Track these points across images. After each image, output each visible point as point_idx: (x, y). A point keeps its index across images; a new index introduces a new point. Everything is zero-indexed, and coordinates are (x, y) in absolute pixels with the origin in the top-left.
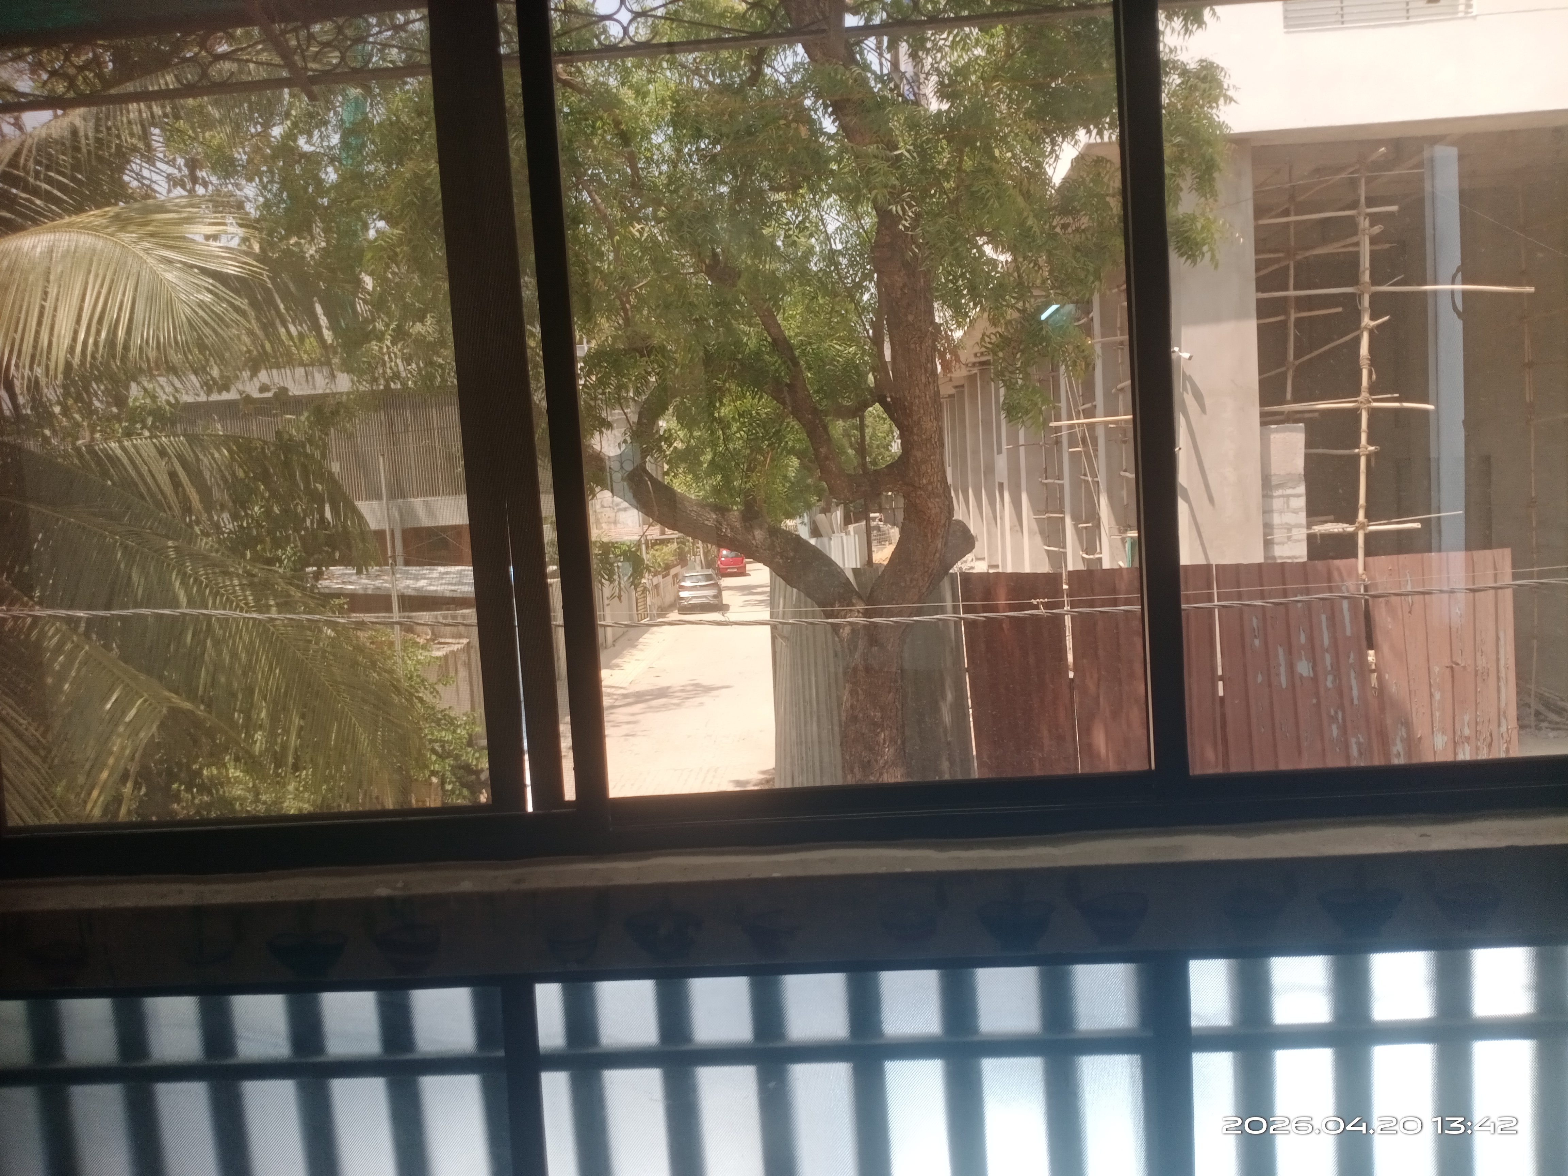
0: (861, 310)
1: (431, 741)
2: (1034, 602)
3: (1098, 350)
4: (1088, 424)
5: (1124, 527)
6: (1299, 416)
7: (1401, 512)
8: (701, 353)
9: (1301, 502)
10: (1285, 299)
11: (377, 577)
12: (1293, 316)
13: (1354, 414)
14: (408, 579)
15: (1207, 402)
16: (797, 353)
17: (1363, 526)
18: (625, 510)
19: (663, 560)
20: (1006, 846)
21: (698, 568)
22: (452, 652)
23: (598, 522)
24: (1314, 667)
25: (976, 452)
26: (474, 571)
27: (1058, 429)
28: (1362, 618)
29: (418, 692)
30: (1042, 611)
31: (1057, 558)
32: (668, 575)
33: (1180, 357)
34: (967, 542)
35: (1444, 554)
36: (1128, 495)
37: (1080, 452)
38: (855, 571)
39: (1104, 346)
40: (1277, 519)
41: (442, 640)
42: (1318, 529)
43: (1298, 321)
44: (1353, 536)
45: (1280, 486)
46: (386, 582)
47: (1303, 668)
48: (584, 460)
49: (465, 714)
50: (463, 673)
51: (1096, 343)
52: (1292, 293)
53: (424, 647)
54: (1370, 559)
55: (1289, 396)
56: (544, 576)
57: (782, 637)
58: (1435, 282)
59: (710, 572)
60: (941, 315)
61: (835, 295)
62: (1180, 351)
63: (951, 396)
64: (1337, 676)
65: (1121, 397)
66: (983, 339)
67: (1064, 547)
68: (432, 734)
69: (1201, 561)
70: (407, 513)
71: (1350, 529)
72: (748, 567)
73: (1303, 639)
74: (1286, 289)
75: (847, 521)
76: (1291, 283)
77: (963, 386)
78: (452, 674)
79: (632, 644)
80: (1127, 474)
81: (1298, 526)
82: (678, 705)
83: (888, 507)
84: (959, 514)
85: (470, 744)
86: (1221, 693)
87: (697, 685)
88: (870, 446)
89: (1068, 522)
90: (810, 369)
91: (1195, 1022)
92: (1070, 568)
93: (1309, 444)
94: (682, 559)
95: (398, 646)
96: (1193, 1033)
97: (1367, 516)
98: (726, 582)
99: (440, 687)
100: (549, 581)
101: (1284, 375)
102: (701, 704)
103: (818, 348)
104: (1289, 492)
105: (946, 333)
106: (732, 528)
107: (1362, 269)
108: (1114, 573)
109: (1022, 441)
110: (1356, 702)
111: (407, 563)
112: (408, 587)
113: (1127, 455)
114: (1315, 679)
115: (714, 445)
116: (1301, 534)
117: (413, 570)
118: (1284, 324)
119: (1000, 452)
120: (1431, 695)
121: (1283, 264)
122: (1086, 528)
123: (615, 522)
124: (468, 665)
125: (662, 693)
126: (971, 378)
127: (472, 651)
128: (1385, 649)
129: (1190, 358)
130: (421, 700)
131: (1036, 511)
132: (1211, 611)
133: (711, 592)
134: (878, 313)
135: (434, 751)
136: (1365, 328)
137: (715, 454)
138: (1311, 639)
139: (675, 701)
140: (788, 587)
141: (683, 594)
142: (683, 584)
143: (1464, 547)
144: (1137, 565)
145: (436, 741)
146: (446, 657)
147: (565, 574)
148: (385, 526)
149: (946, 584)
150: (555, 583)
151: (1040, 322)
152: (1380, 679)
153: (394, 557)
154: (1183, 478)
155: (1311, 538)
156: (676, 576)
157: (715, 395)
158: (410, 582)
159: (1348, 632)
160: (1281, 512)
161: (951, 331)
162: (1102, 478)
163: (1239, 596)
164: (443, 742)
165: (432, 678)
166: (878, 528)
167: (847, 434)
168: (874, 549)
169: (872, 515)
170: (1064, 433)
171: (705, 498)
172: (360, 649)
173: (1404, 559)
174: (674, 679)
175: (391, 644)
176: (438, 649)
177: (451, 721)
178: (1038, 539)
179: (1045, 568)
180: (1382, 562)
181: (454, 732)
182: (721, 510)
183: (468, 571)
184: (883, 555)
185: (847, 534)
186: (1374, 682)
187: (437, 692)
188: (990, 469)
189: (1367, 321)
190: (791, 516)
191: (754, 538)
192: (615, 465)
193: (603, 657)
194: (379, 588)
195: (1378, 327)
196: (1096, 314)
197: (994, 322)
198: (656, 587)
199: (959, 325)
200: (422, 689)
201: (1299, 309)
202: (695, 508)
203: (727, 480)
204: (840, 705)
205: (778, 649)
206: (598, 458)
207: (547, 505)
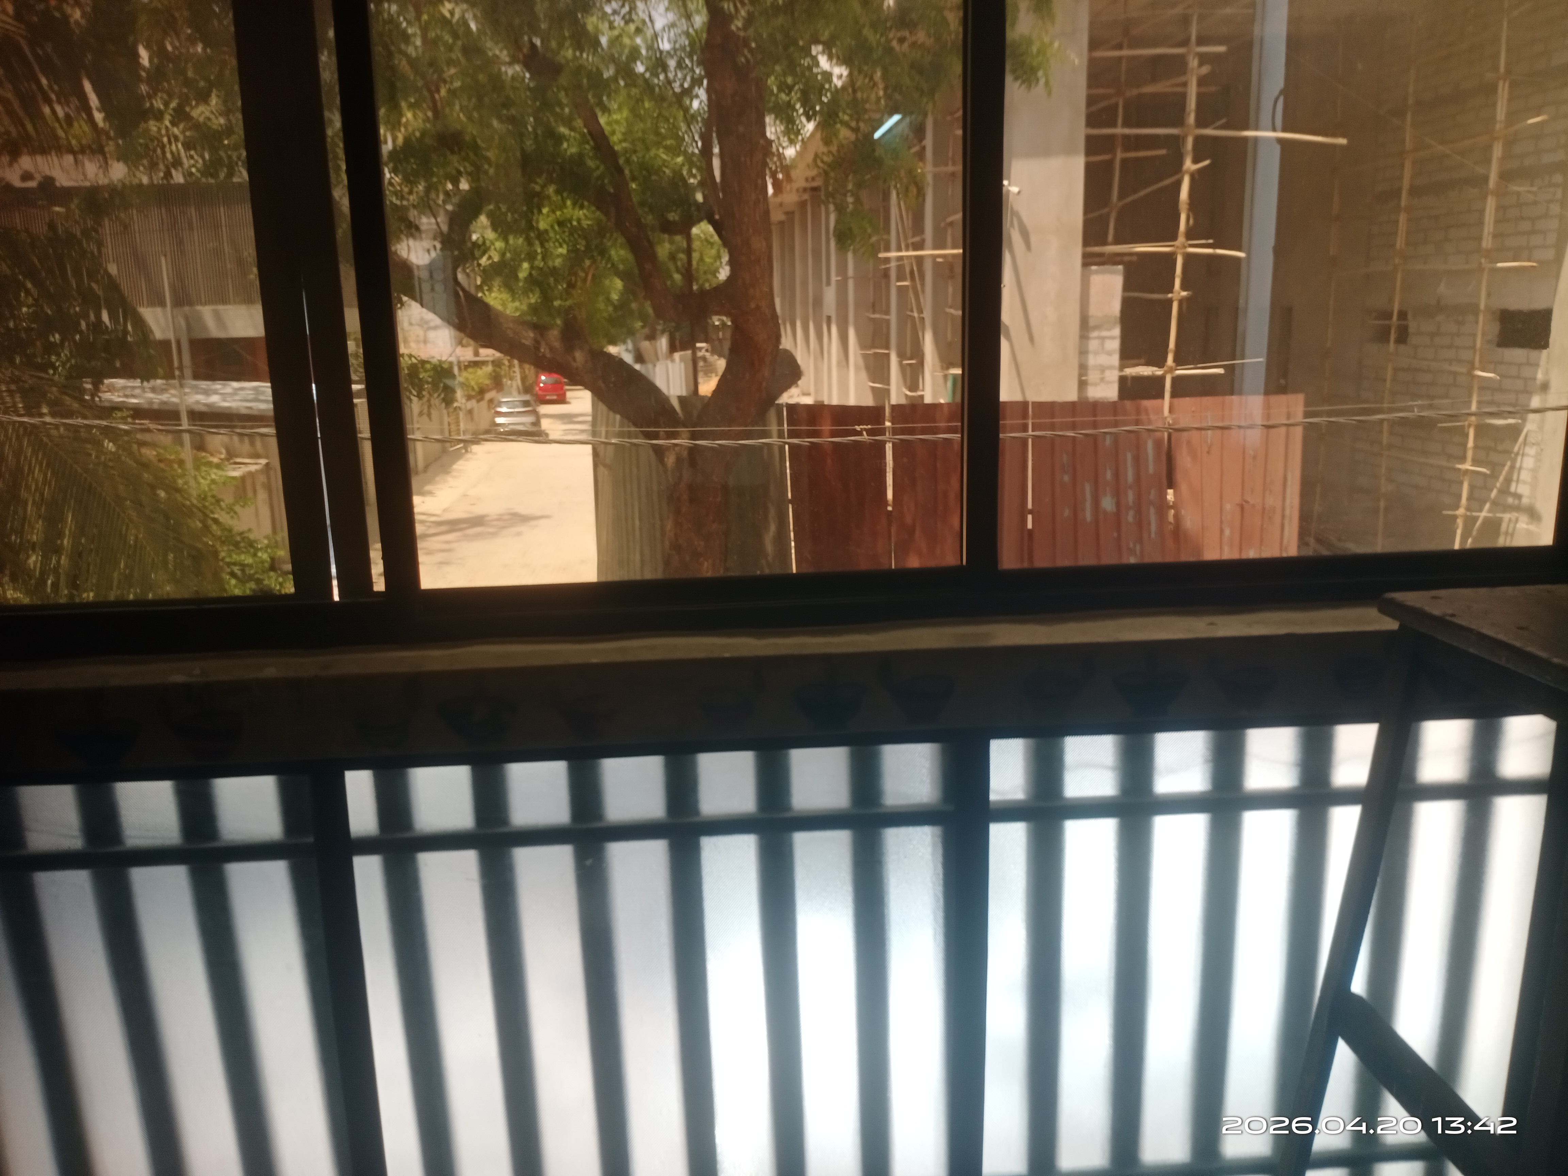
0: (689, 119)
1: (229, 564)
2: (858, 428)
3: (929, 179)
4: (917, 257)
5: (948, 365)
6: (1118, 259)
7: (1206, 358)
8: (518, 154)
9: (1115, 345)
10: (1112, 137)
11: (163, 391)
12: (1120, 155)
13: (1170, 258)
14: (197, 393)
15: (1033, 239)
16: (621, 161)
17: (1171, 370)
18: (436, 328)
19: (477, 384)
20: (823, 634)
21: (515, 393)
22: (251, 474)
23: (406, 341)
24: (1118, 504)
25: (805, 283)
26: (273, 387)
27: (887, 260)
28: (1164, 458)
29: (213, 513)
30: (865, 437)
31: (882, 394)
32: (482, 399)
33: (1008, 191)
34: (793, 374)
35: (1244, 398)
36: (953, 334)
37: (907, 286)
38: (681, 399)
39: (936, 176)
40: (1092, 360)
41: (239, 460)
42: (1130, 371)
43: (1124, 161)
44: (1162, 379)
45: (1097, 327)
46: (174, 396)
47: (1108, 503)
48: (391, 268)
49: (267, 537)
50: (262, 495)
51: (928, 170)
52: (1120, 130)
53: (218, 466)
54: (1176, 400)
55: (1110, 237)
56: (349, 395)
57: (605, 466)
58: (1257, 128)
59: (527, 397)
60: (773, 129)
61: (662, 98)
62: (1009, 184)
63: (781, 223)
64: (1139, 512)
65: (949, 232)
66: (815, 160)
67: (889, 384)
68: (231, 556)
69: (1017, 397)
70: (193, 322)
71: (1159, 372)
72: (569, 394)
73: (1109, 475)
74: (1114, 125)
75: (673, 349)
76: (1120, 121)
77: (793, 213)
78: (250, 494)
79: (446, 470)
80: (952, 311)
81: (1111, 368)
82: (494, 535)
83: (714, 337)
84: (786, 343)
85: (273, 568)
86: (1030, 526)
87: (515, 515)
88: (697, 270)
89: (894, 359)
90: (634, 179)
91: (993, 797)
92: (894, 401)
93: (1127, 286)
94: (497, 383)
95: (189, 465)
96: (991, 806)
97: (1175, 360)
98: (544, 409)
99: (237, 508)
100: (355, 401)
101: (1108, 216)
102: (519, 534)
103: (644, 157)
104: (1105, 333)
105: (778, 150)
106: (551, 349)
107: (1188, 109)
108: (935, 407)
109: (851, 272)
110: (1153, 535)
111: (196, 377)
112: (198, 402)
113: (954, 290)
114: (1118, 514)
115: (531, 257)
116: (1113, 376)
117: (204, 384)
118: (1110, 164)
119: (828, 283)
120: (1222, 531)
121: (1113, 101)
122: (910, 365)
123: (425, 341)
124: (269, 488)
125: (478, 521)
126: (802, 204)
127: (272, 473)
128: (1184, 487)
129: (1019, 193)
130: (216, 521)
131: (863, 345)
132: (1024, 442)
133: (529, 419)
134: (707, 123)
135: (233, 575)
136: (1187, 172)
137: (532, 268)
138: (1117, 475)
139: (491, 530)
140: (611, 414)
141: (499, 420)
142: (499, 409)
143: (1262, 390)
144: (958, 399)
145: (235, 564)
146: (243, 478)
147: (371, 394)
148: (171, 336)
149: (772, 414)
150: (361, 404)
151: (874, 143)
152: (1176, 516)
153: (181, 368)
154: (1006, 316)
155: (1123, 380)
156: (491, 401)
157: (534, 200)
158: (201, 398)
159: (1151, 469)
160: (1096, 353)
161: (783, 148)
162: (927, 314)
163: (1052, 427)
164: (243, 566)
165: (228, 499)
166: (704, 359)
167: (673, 257)
168: (700, 380)
169: (698, 345)
170: (893, 264)
171: (523, 314)
172: (145, 465)
173: (1207, 400)
174: (491, 508)
175: (181, 463)
176: (234, 469)
177: (251, 544)
178: (864, 375)
179: (868, 401)
180: (1186, 402)
181: (255, 555)
182: (540, 329)
183: (265, 388)
184: (708, 387)
185: (673, 361)
186: (1171, 518)
187: (235, 513)
188: (818, 302)
189: (1189, 164)
190: (613, 342)
191: (574, 359)
192: (424, 275)
193: (415, 482)
194: (165, 403)
195: (1200, 171)
196: (928, 142)
197: (827, 142)
198: (470, 412)
199: (792, 142)
200: (218, 510)
201: (1127, 149)
202: (511, 325)
203: (546, 298)
204: (663, 534)
205: (600, 479)
206: (406, 267)
207: (352, 319)
